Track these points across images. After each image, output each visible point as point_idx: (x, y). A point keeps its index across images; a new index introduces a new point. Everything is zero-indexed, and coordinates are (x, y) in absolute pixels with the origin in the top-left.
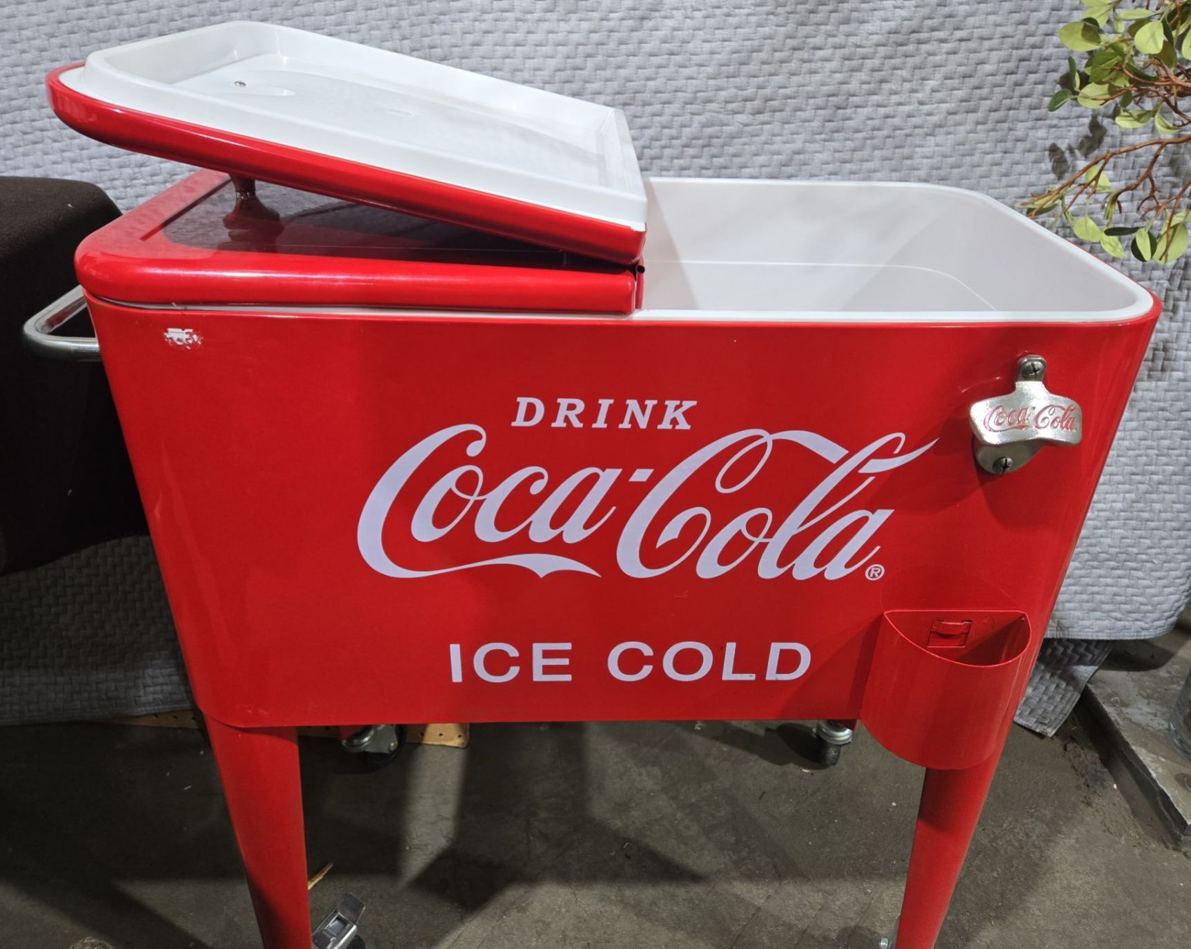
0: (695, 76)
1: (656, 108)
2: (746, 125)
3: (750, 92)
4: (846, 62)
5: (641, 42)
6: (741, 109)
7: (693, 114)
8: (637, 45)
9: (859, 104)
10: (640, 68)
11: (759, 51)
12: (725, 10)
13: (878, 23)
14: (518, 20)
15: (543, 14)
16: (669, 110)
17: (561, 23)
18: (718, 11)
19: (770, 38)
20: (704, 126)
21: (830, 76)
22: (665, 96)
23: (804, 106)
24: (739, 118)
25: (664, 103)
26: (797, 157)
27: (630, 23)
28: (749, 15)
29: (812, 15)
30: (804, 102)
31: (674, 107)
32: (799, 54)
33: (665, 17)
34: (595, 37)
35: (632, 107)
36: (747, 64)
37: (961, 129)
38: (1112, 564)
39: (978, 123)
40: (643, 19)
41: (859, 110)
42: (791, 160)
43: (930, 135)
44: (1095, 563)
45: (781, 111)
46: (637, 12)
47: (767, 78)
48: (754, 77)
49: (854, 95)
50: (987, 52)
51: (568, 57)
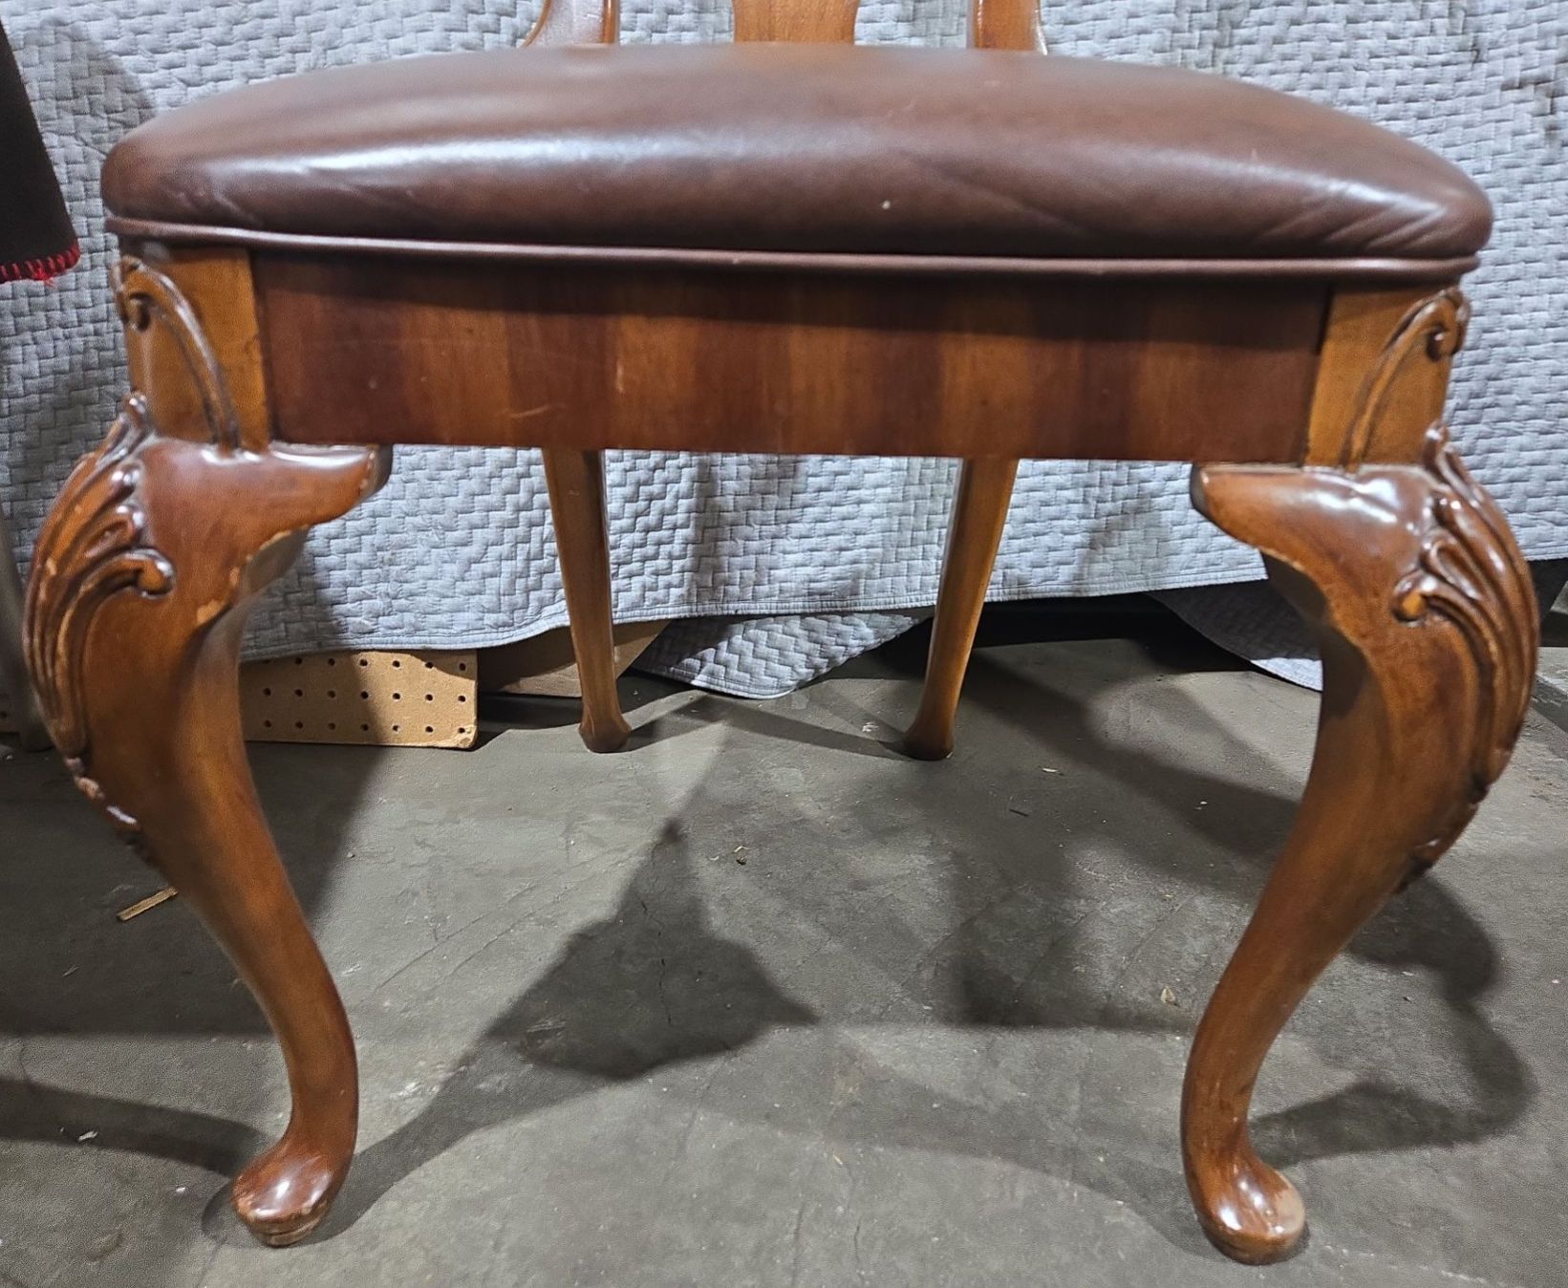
38: (1540, 423)
44: (1512, 425)
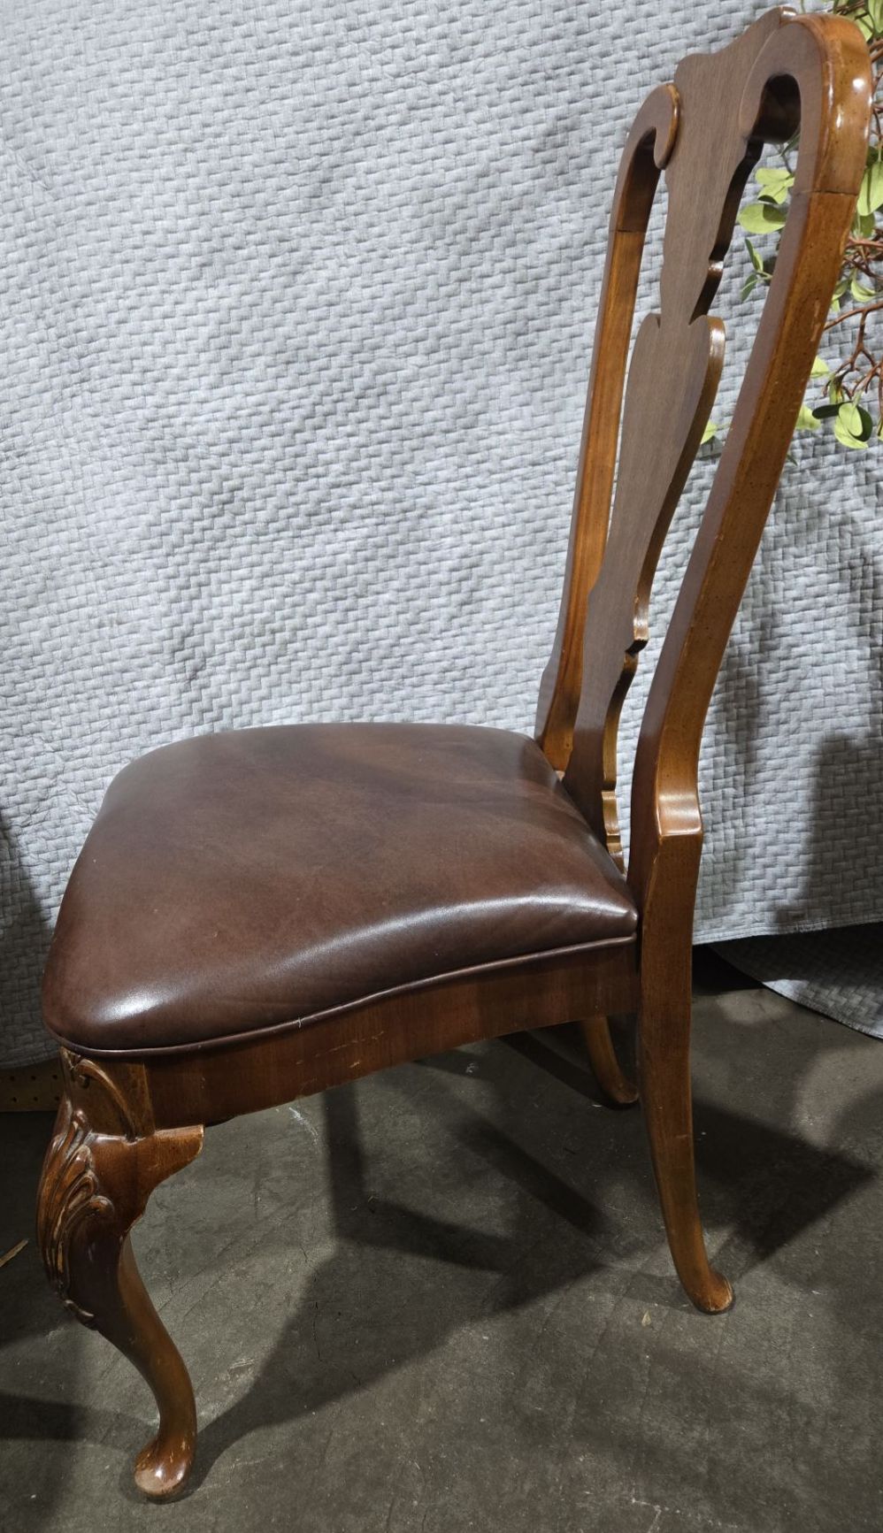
0: (359, 323)
1: (322, 362)
2: (421, 367)
3: (420, 331)
4: (519, 286)
5: (296, 297)
6: (413, 351)
7: (363, 363)
8: (292, 301)
9: (541, 327)
10: (298, 324)
11: (423, 288)
12: (380, 252)
13: (546, 240)
14: (164, 292)
15: (189, 283)
16: (336, 362)
17: (210, 290)
18: (373, 255)
19: (433, 273)
20: (376, 373)
21: (503, 303)
22: (330, 349)
23: (480, 338)
24: (412, 360)
25: (330, 356)
26: (482, 392)
27: (282, 279)
28: (406, 253)
29: (473, 243)
30: (480, 333)
31: (342, 359)
32: (466, 285)
33: (319, 269)
34: (247, 299)
35: (296, 364)
36: (413, 303)
40: (295, 273)
41: (541, 333)
42: (476, 396)
45: (457, 346)
46: (288, 268)
47: (436, 315)
48: (422, 315)
49: (533, 319)
51: (221, 323)
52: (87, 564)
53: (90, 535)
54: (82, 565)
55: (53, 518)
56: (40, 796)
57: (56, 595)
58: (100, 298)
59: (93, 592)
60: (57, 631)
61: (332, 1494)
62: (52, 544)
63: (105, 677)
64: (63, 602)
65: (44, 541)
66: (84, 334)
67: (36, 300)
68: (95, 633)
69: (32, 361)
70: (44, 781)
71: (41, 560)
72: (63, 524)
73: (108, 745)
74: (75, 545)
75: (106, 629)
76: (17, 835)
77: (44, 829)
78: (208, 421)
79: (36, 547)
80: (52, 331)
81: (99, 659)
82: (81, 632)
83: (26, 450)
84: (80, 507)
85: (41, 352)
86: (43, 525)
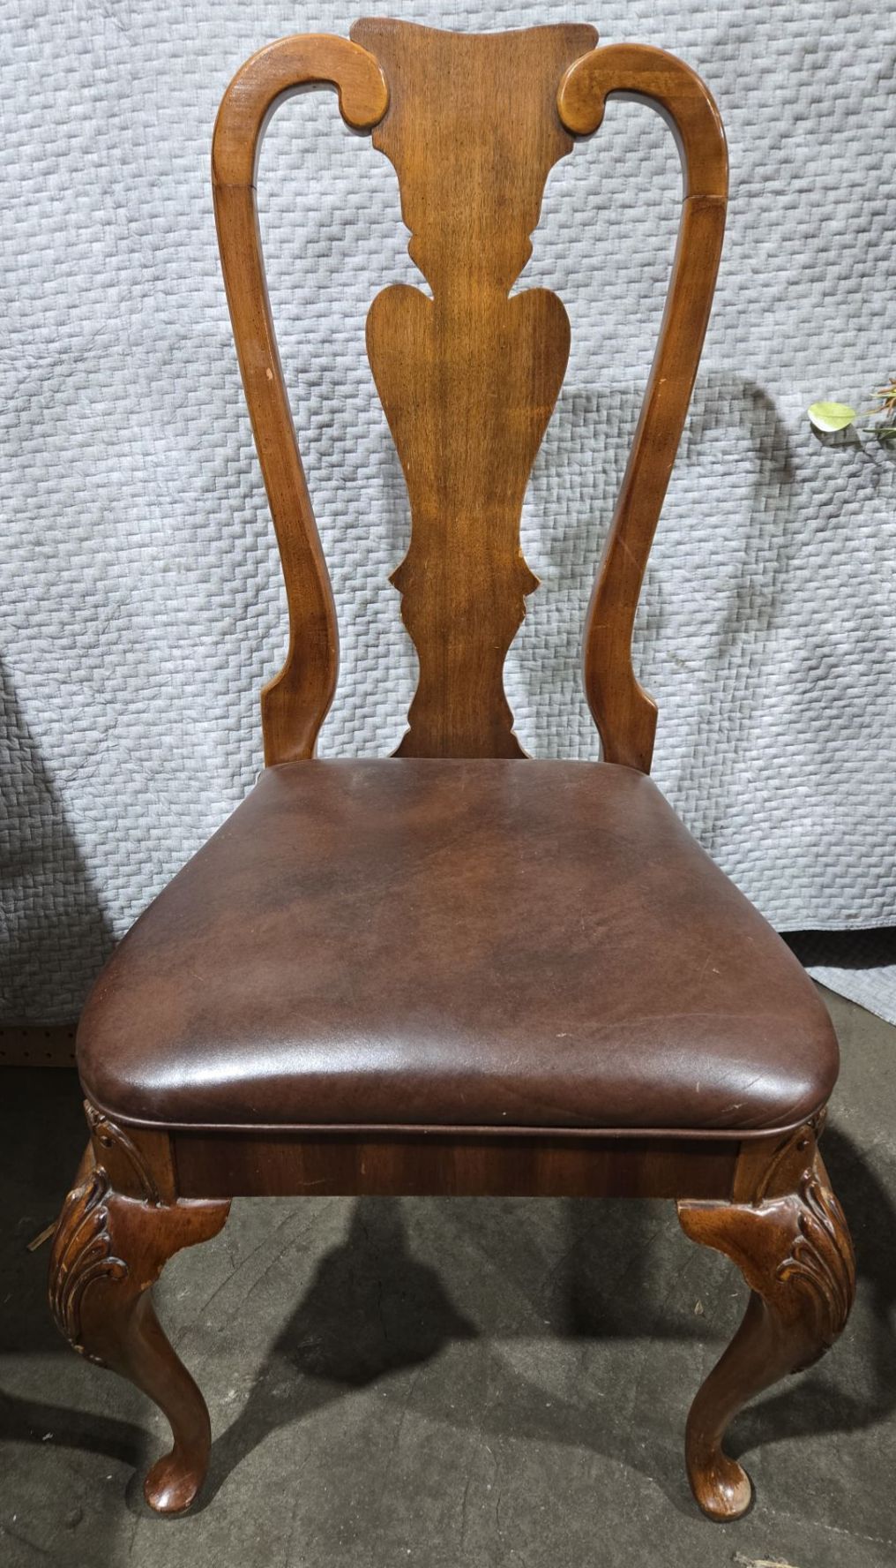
4: (663, 223)
17: (311, 182)
19: (568, 195)
21: (643, 241)
23: (614, 280)
26: (607, 342)
29: (618, 165)
30: (614, 274)
32: (604, 214)
34: (354, 199)
37: (805, 302)
39: (825, 295)
42: (601, 346)
43: (768, 311)
45: (586, 285)
47: (567, 245)
48: (551, 244)
50: (832, 206)
51: (322, 226)
52: (153, 498)
53: (157, 465)
54: (147, 498)
55: (115, 439)
56: (90, 750)
57: (115, 529)
58: (182, 178)
59: (159, 531)
60: (115, 570)
61: (408, 1477)
62: (111, 470)
63: (169, 628)
64: (122, 539)
65: (102, 465)
66: (160, 221)
67: (103, 169)
68: (159, 577)
69: (96, 246)
70: (95, 735)
71: (99, 486)
72: (126, 448)
73: (168, 702)
74: (139, 474)
75: (172, 575)
76: (61, 789)
77: (91, 785)
78: (300, 343)
79: (93, 471)
80: (122, 211)
81: (162, 607)
82: (142, 574)
83: (86, 355)
84: (147, 430)
85: (107, 237)
86: (103, 446)
